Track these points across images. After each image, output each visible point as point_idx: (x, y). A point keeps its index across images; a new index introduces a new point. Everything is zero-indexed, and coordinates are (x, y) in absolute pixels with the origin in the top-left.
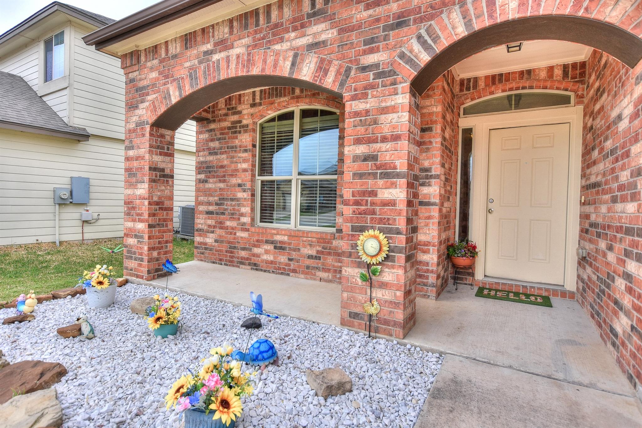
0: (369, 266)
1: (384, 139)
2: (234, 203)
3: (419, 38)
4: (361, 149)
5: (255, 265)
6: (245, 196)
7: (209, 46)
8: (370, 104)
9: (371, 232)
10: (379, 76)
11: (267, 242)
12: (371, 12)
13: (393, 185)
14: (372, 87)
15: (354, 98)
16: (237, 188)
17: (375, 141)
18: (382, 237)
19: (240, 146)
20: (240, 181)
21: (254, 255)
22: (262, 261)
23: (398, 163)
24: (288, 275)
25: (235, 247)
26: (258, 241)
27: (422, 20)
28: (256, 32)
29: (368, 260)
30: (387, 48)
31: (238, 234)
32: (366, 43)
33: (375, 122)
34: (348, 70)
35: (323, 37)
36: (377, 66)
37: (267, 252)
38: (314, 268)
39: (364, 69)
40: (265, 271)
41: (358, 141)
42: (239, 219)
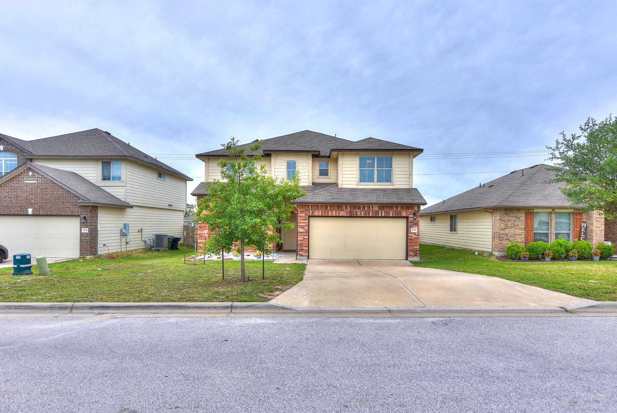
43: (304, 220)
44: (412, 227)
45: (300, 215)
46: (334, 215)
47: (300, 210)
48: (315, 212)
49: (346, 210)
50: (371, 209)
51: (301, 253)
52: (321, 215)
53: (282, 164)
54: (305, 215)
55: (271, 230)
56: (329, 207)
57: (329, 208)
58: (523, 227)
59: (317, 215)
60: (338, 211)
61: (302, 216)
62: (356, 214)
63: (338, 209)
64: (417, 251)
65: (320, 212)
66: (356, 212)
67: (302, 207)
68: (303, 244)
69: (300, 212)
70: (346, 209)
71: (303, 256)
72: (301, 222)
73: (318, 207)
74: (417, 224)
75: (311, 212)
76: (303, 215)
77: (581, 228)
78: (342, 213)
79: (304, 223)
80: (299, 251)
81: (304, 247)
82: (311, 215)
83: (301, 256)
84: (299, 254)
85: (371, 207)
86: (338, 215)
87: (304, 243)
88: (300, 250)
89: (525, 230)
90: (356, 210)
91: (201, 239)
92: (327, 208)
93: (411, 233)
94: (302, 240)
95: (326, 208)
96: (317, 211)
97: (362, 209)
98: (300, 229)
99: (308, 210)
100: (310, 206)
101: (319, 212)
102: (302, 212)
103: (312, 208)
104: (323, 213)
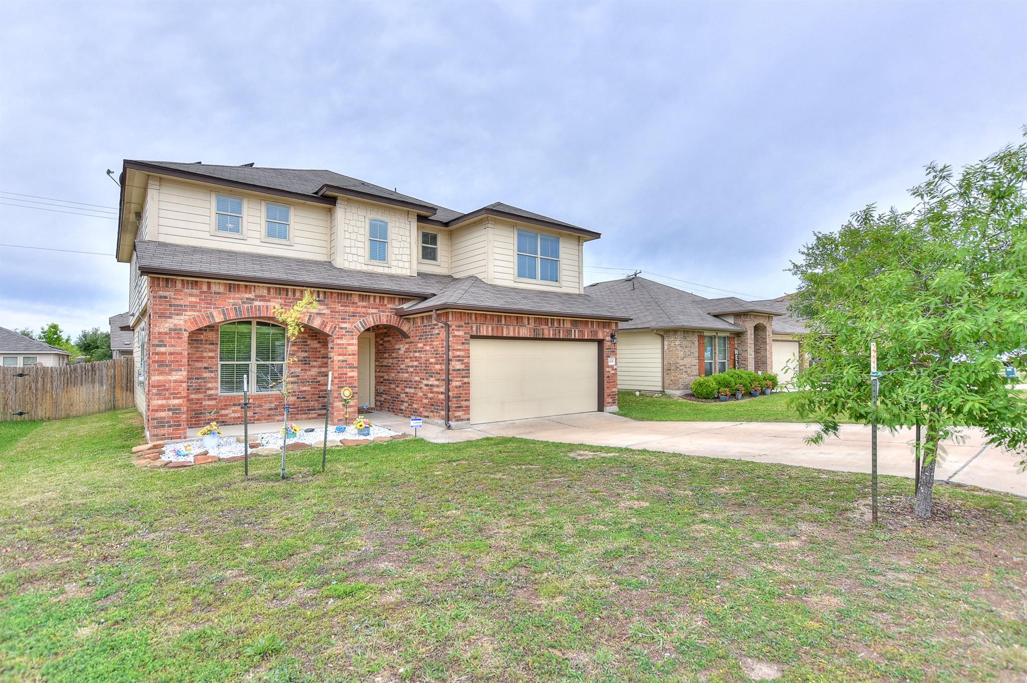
0: (345, 400)
1: (349, 355)
2: (199, 381)
3: (361, 322)
4: (341, 358)
5: (223, 422)
6: (212, 376)
7: (251, 296)
8: (344, 341)
9: (346, 388)
10: (347, 332)
11: (234, 405)
12: (343, 308)
13: (353, 371)
14: (345, 335)
15: (338, 338)
16: (203, 370)
17: (346, 355)
18: (350, 389)
19: (206, 340)
20: (206, 365)
21: (222, 416)
22: (230, 418)
23: (354, 363)
24: (254, 423)
25: (202, 413)
26: (225, 405)
27: (361, 316)
28: (286, 299)
29: (346, 398)
30: (349, 322)
31: (204, 403)
32: (342, 319)
33: (346, 348)
34: (335, 327)
35: (323, 312)
36: (346, 328)
37: (234, 412)
38: (273, 415)
39: (341, 328)
40: (233, 424)
41: (339, 355)
42: (206, 392)
43: (463, 343)
44: (609, 357)
45: (456, 333)
46: (511, 334)
47: (457, 323)
48: (481, 329)
49: (529, 326)
50: (562, 324)
51: (458, 414)
52: (490, 335)
53: (359, 224)
54: (465, 333)
55: (354, 368)
56: (503, 319)
57: (503, 322)
58: (697, 355)
59: (485, 334)
60: (517, 328)
61: (459, 336)
62: (543, 334)
63: (517, 323)
64: (616, 395)
65: (490, 329)
66: (543, 329)
67: (461, 316)
68: (461, 394)
69: (456, 326)
70: (529, 324)
71: (462, 420)
72: (459, 347)
73: (486, 318)
74: (614, 351)
75: (474, 329)
76: (461, 333)
77: (735, 355)
78: (524, 332)
79: (463, 350)
80: (455, 411)
81: (462, 400)
82: (474, 334)
83: (457, 420)
84: (455, 417)
85: (562, 322)
86: (517, 336)
87: (464, 392)
88: (456, 407)
89: (699, 359)
90: (542, 327)
91: (165, 399)
92: (501, 320)
93: (608, 367)
94: (460, 387)
95: (498, 321)
96: (485, 327)
97: (550, 325)
98: (456, 363)
99: (468, 323)
100: (474, 316)
101: (487, 328)
102: (459, 326)
103: (476, 320)
104: (495, 330)
